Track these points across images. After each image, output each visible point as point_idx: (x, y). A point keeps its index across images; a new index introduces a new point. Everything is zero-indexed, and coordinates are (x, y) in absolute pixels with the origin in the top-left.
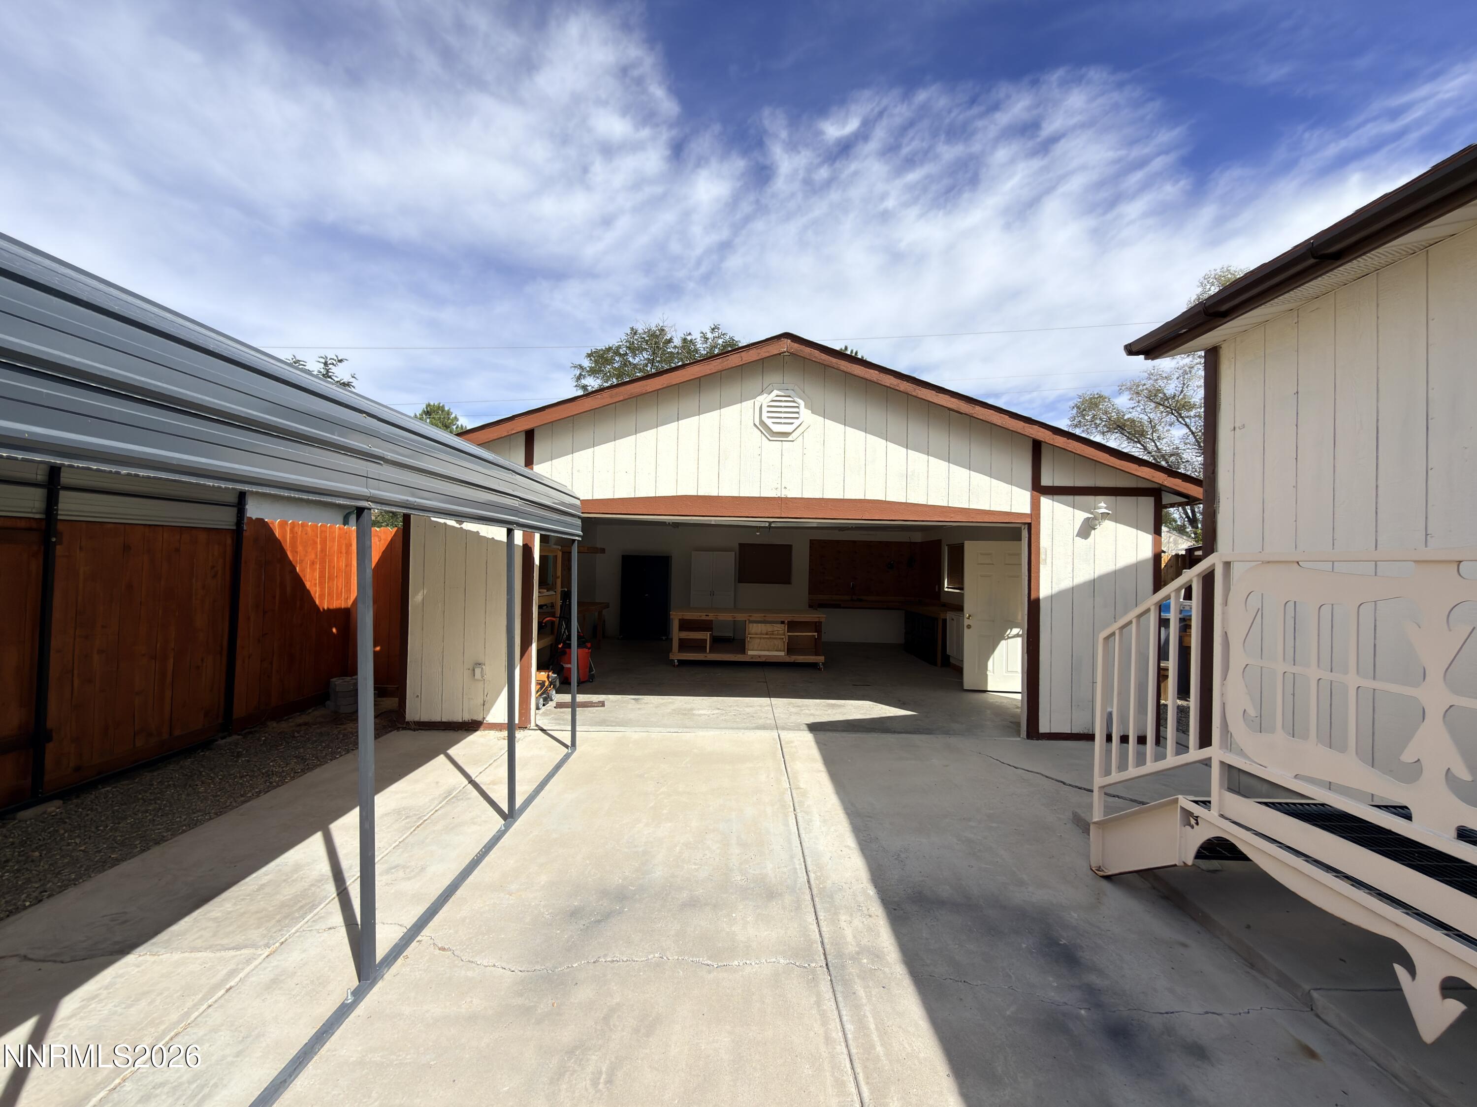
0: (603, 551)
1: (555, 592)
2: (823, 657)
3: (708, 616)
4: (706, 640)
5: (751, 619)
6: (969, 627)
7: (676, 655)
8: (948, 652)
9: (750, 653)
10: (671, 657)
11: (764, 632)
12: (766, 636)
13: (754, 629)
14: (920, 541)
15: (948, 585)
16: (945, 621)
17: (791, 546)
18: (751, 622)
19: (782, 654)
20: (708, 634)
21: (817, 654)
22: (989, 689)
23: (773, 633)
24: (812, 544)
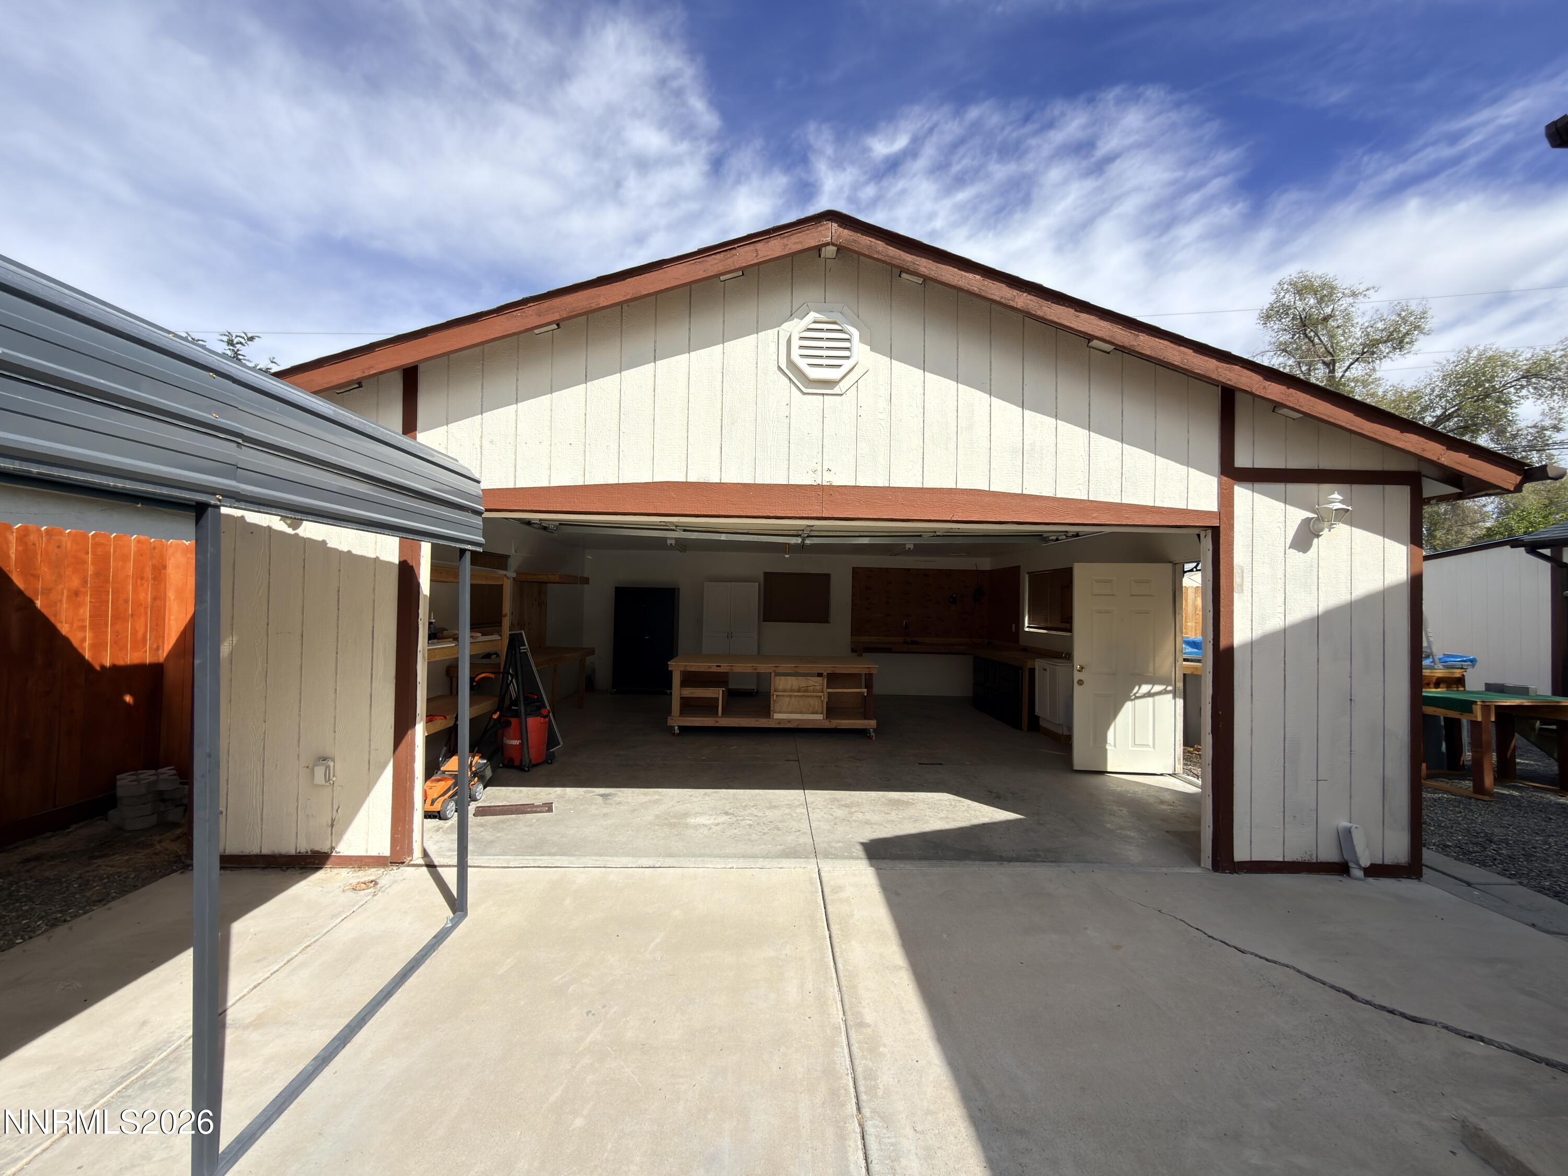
0: (586, 581)
1: (501, 635)
2: (875, 721)
3: (720, 666)
4: (717, 699)
5: (780, 670)
6: (1080, 682)
7: (677, 721)
9: (777, 716)
10: (670, 722)
11: (796, 687)
12: (799, 694)
13: (782, 683)
14: (989, 569)
15: (1029, 623)
16: (1032, 671)
17: (828, 576)
18: (777, 674)
19: (820, 717)
20: (721, 692)
21: (866, 717)
22: (1109, 770)
23: (807, 689)
24: (855, 571)
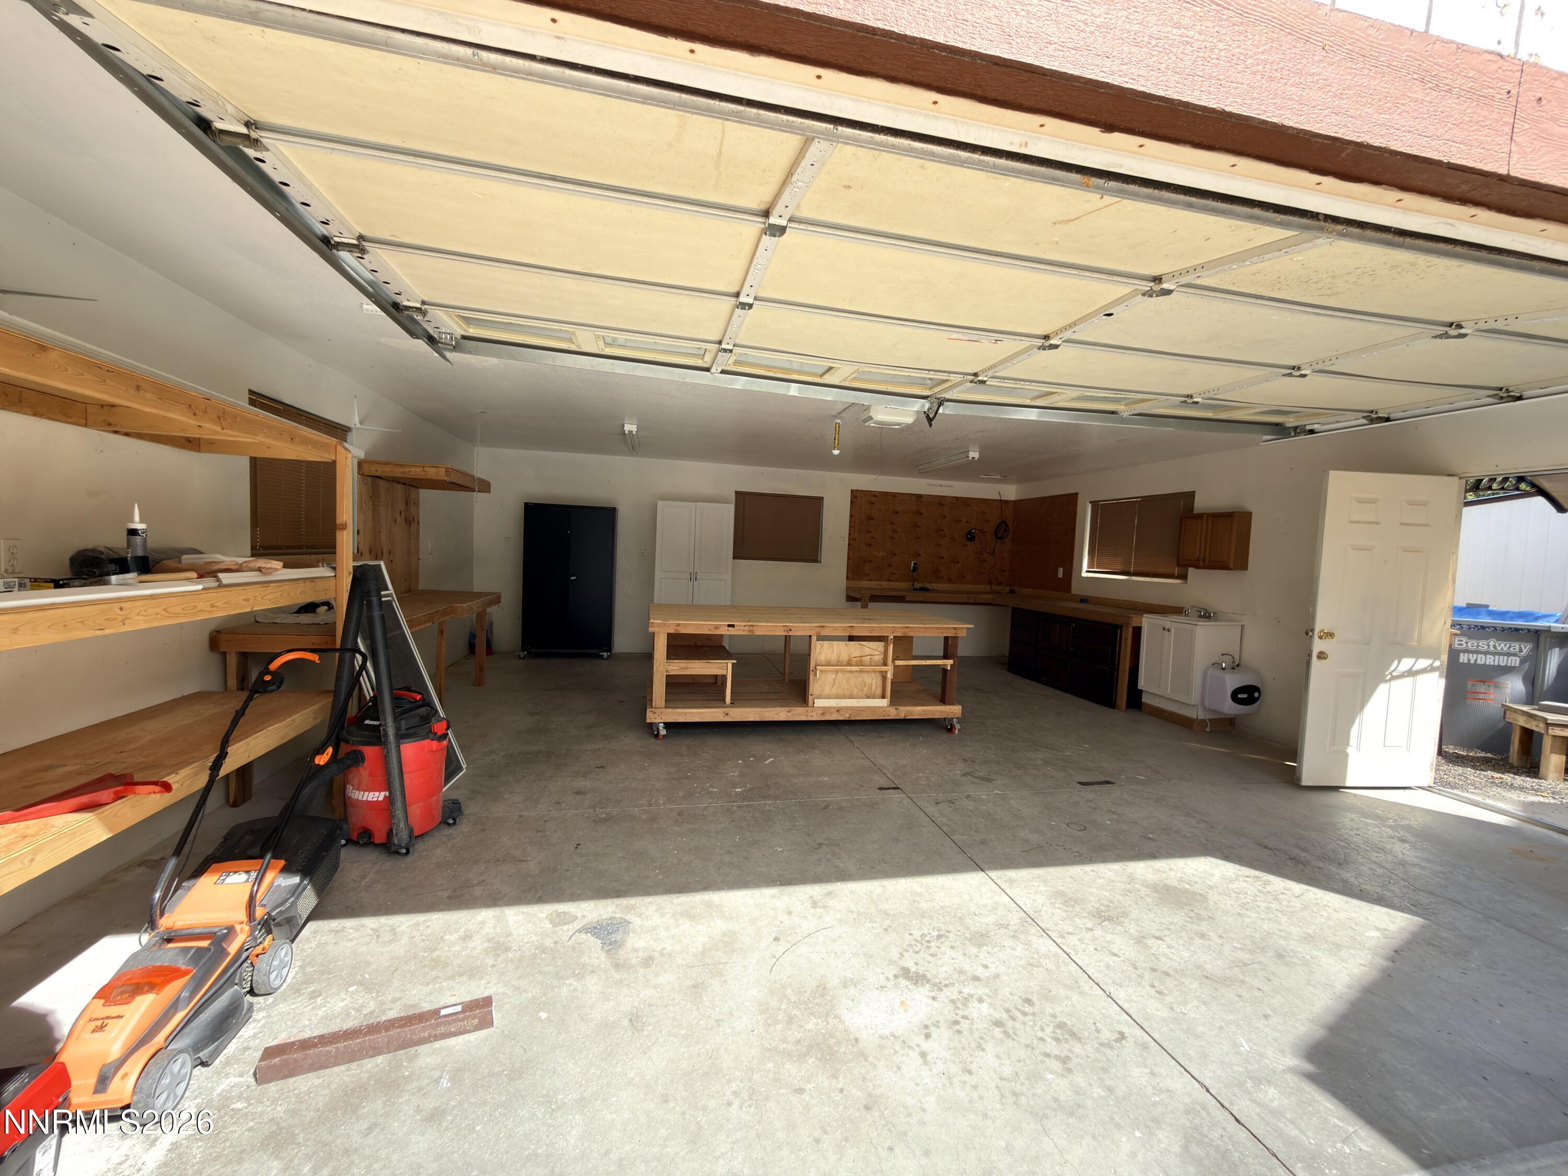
0: (485, 487)
1: (334, 569)
2: (960, 707)
3: (733, 626)
4: (725, 677)
5: (824, 633)
6: (1322, 656)
7: (661, 714)
8: (1142, 684)
9: (819, 703)
10: (651, 717)
11: (845, 658)
12: (849, 668)
13: (822, 652)
14: (1014, 499)
15: (1089, 567)
16: (1138, 631)
17: (821, 499)
18: (821, 638)
19: (884, 703)
20: (730, 666)
21: (943, 701)
22: (1348, 785)
23: (861, 661)
24: (855, 494)
